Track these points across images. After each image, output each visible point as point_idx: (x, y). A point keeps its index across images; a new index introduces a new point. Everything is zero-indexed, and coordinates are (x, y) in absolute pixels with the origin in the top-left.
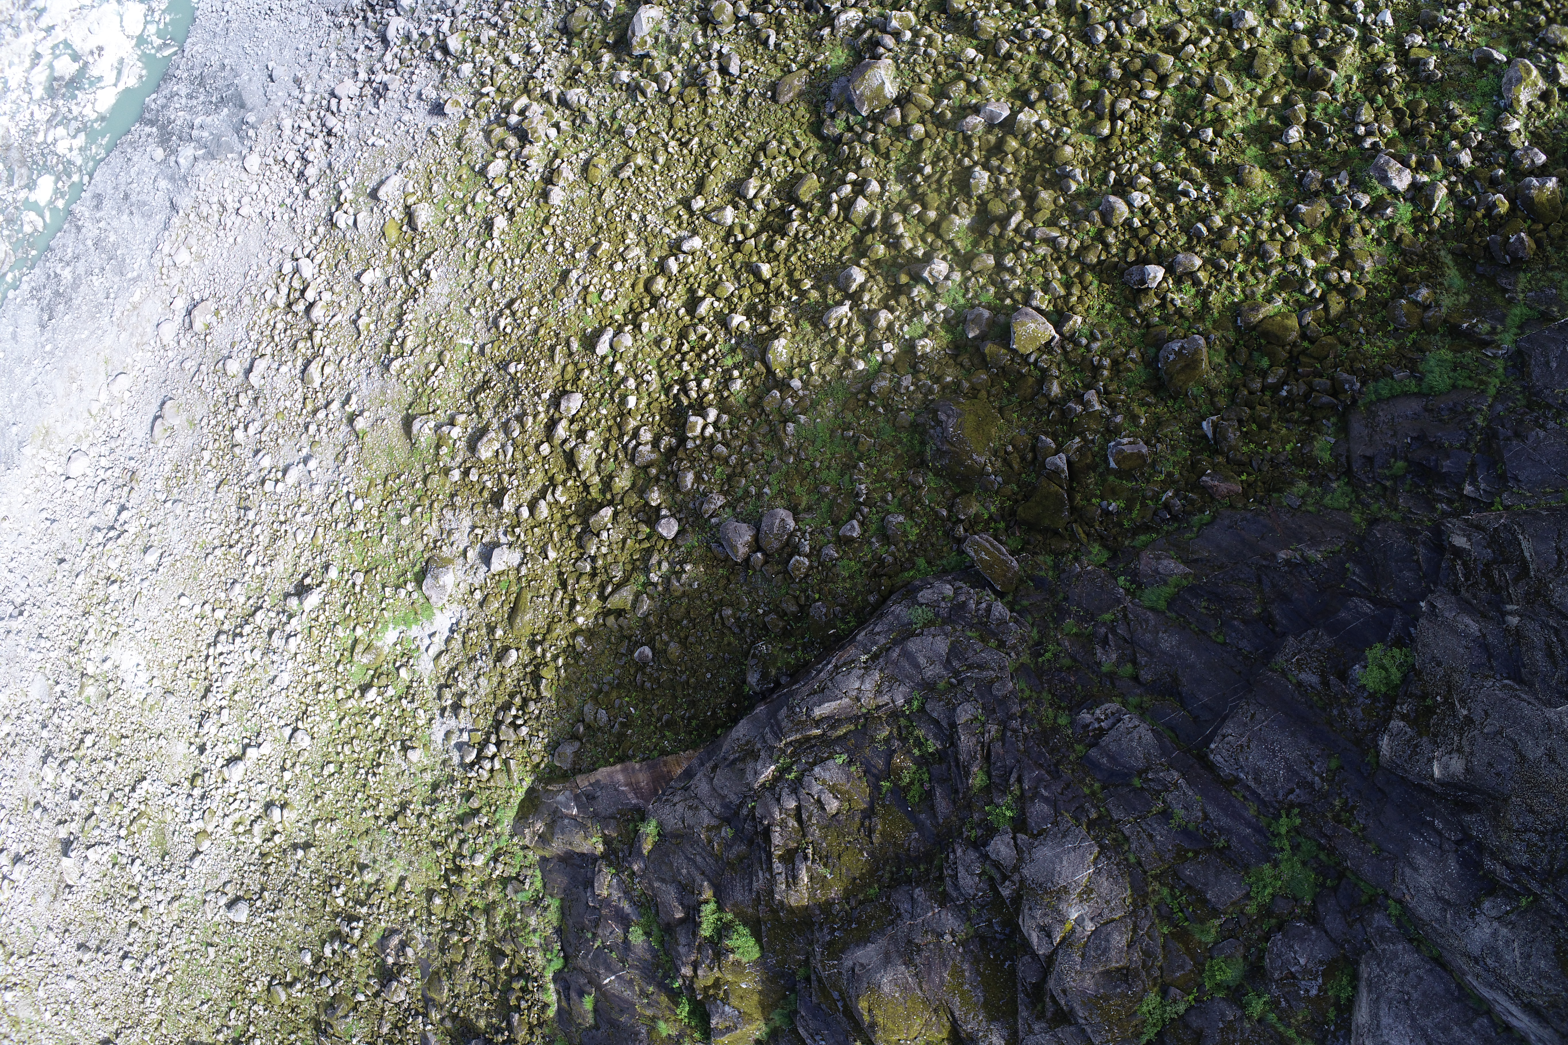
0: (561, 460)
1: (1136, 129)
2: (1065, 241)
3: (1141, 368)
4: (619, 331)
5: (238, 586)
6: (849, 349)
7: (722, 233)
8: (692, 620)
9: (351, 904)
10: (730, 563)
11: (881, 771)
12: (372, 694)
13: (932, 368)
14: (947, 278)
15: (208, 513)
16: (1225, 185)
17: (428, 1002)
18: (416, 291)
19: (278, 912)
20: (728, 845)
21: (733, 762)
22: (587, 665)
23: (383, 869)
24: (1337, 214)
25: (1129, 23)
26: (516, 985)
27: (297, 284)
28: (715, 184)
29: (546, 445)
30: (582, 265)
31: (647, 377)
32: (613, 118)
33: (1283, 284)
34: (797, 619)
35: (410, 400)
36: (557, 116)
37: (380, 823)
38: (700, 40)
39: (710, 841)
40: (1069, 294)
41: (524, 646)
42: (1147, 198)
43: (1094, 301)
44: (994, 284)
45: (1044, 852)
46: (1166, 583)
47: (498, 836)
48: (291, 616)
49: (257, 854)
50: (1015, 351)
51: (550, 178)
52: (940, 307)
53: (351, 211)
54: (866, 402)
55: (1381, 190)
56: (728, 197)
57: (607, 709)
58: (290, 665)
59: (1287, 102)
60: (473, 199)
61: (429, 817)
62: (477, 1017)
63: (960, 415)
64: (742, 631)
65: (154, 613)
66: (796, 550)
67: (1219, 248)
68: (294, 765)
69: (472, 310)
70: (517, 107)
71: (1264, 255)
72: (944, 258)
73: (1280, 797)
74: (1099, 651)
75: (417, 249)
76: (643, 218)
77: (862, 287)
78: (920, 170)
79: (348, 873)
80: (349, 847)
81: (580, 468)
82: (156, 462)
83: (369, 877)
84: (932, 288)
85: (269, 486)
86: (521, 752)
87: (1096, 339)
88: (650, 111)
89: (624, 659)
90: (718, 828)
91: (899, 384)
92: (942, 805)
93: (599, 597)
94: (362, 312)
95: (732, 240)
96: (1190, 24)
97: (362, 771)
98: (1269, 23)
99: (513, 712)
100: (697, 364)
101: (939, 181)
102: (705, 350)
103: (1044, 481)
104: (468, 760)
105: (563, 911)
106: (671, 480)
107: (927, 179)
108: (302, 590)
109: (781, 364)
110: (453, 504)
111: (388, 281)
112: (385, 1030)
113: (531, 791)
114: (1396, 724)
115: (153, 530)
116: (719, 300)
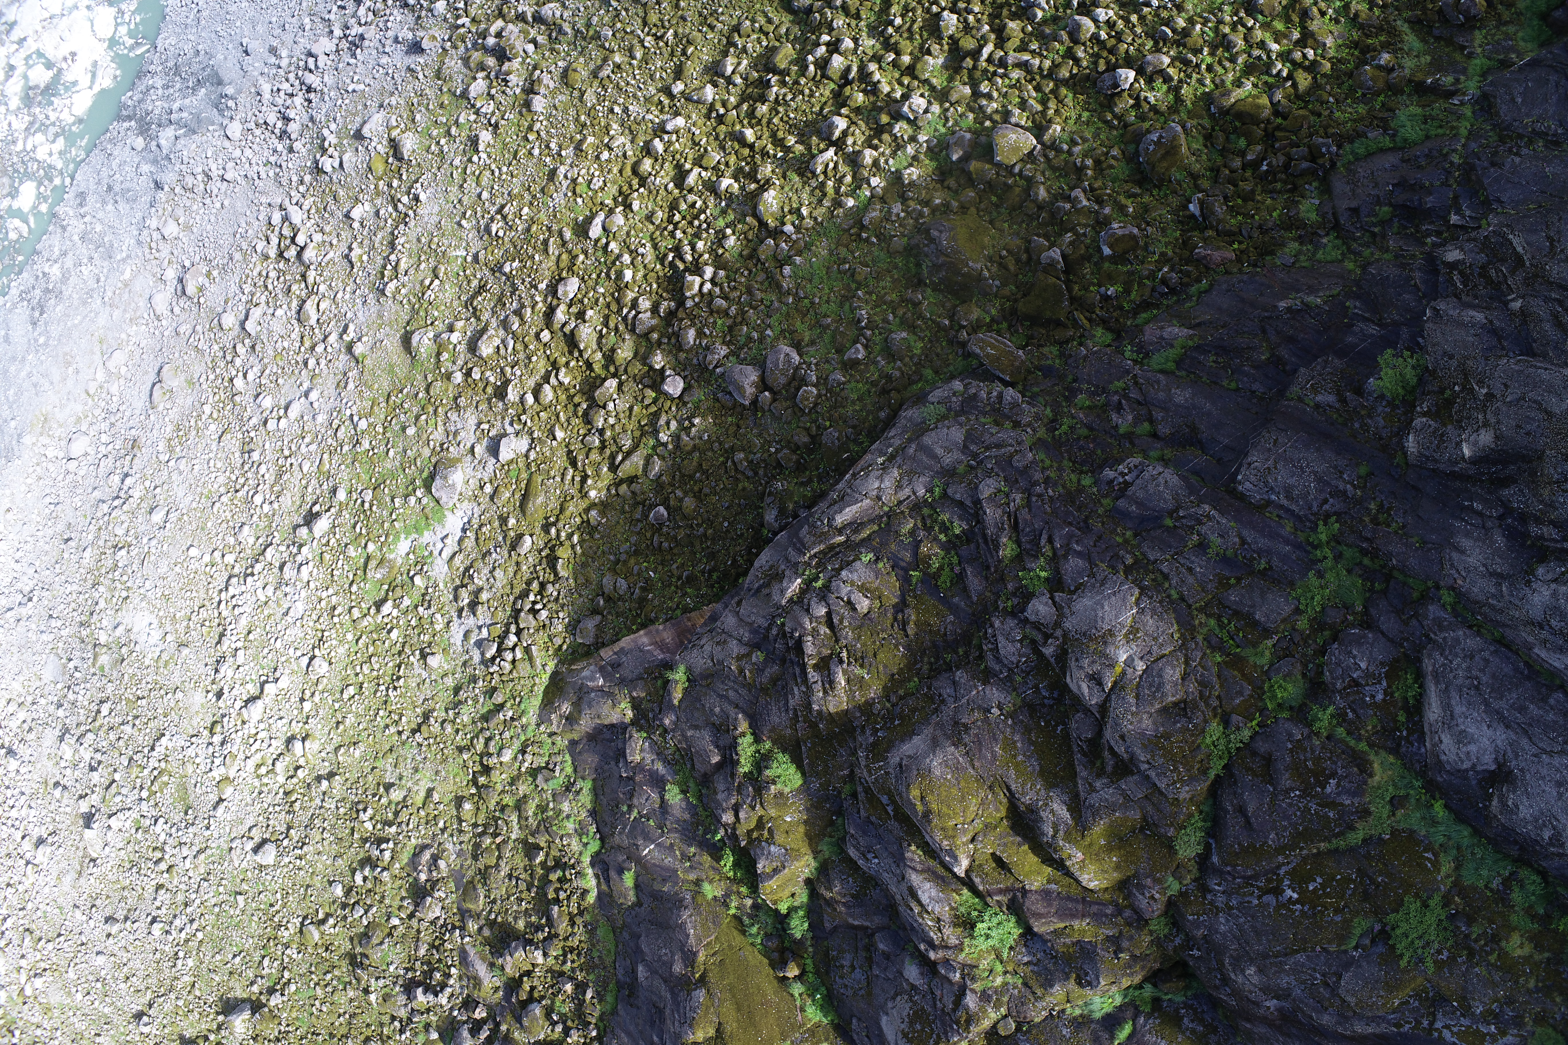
0: (563, 344)
2: (1036, 62)
3: (1123, 164)
4: (611, 212)
5: (246, 528)
6: (837, 190)
7: (704, 111)
8: (705, 472)
9: (379, 826)
10: (739, 409)
11: (909, 563)
12: (387, 608)
13: (920, 193)
14: (926, 111)
15: (212, 463)
17: (464, 914)
18: (406, 215)
19: (305, 848)
20: (759, 670)
21: (758, 590)
22: (602, 538)
23: (409, 784)
26: (553, 877)
27: (287, 232)
28: (693, 69)
29: (546, 332)
30: (569, 161)
31: (641, 250)
32: (588, 25)
33: (1249, 70)
34: (810, 451)
35: (407, 318)
36: (533, 33)
37: (404, 737)
39: (741, 671)
40: (1046, 108)
41: (538, 530)
42: (1111, 13)
43: (1071, 111)
44: (972, 110)
45: (1084, 603)
46: (1172, 346)
47: (524, 728)
48: (301, 546)
49: (281, 794)
50: (999, 165)
51: (530, 90)
52: (922, 138)
53: (336, 154)
54: (859, 235)
56: (707, 78)
57: (626, 578)
58: (303, 593)
60: (457, 121)
61: (453, 722)
62: (516, 919)
63: (951, 229)
64: (756, 474)
65: (163, 569)
66: (804, 382)
67: (1185, 46)
68: (313, 694)
69: (464, 222)
70: (493, 31)
71: (1228, 46)
72: (922, 95)
73: (1315, 509)
74: (1114, 416)
75: (404, 177)
76: (626, 110)
77: (845, 133)
78: (891, 23)
79: (374, 795)
80: (373, 769)
81: (582, 347)
82: (157, 426)
83: (396, 795)
84: (912, 123)
85: (272, 425)
86: (543, 637)
87: (1077, 144)
88: (623, 13)
89: (640, 525)
90: (748, 655)
91: (889, 212)
92: (975, 583)
93: (609, 469)
94: (354, 245)
95: (714, 115)
97: (382, 688)
99: (532, 598)
100: (689, 230)
101: (909, 30)
102: (697, 217)
103: (1041, 276)
104: (488, 655)
105: (596, 792)
106: (673, 340)
107: (898, 29)
108: (310, 518)
109: (772, 214)
110: (458, 406)
111: (377, 213)
112: (422, 952)
113: (555, 675)
114: (1419, 422)
115: (158, 490)
116: (706, 169)
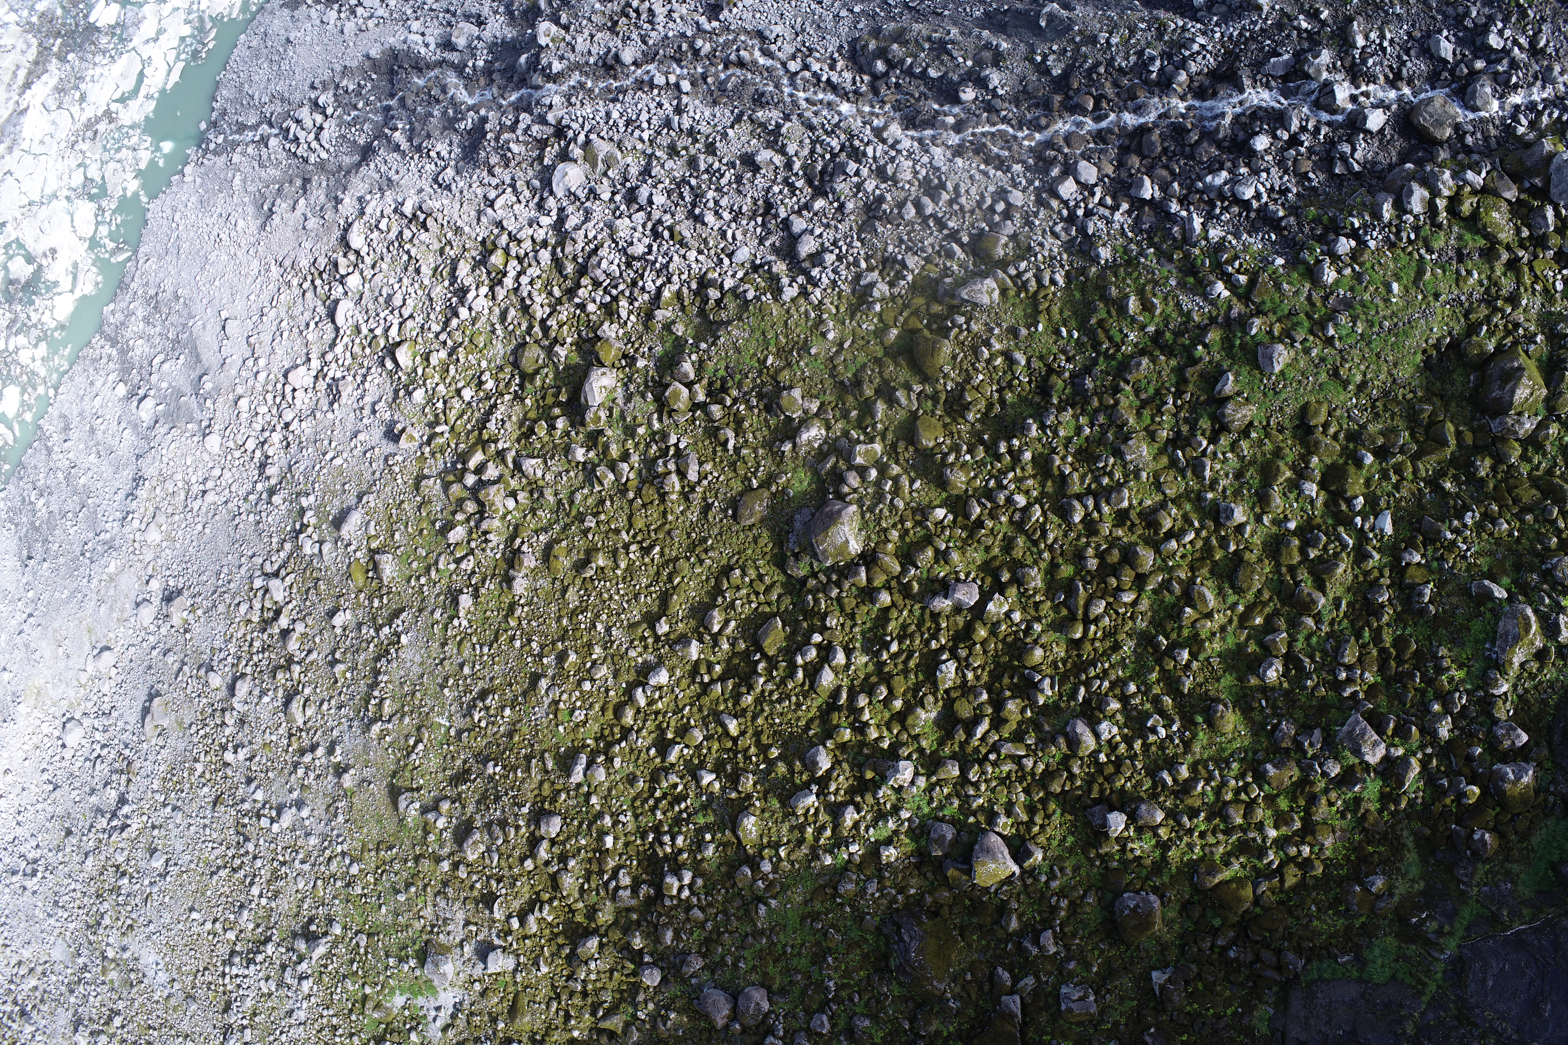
1: (1109, 634)
2: (1029, 763)
3: (1097, 914)
4: (592, 760)
5: (245, 912)
6: (817, 839)
7: (688, 667)
13: (896, 876)
14: (913, 783)
15: (208, 830)
16: (1196, 724)
18: (388, 651)
24: (1304, 782)
25: (1108, 503)
27: (269, 604)
28: (679, 605)
29: (530, 861)
30: (550, 672)
31: (622, 818)
32: (572, 502)
33: (1242, 849)
35: (393, 769)
36: (514, 483)
38: (657, 426)
40: (1031, 822)
41: (525, 1039)
42: (1115, 729)
43: (1056, 832)
44: (958, 796)
48: (300, 958)
50: (976, 881)
51: (511, 561)
52: (905, 815)
53: (315, 537)
54: (834, 898)
55: (1353, 760)
56: (693, 623)
58: (305, 1004)
59: (1269, 627)
60: (436, 563)
63: (922, 938)
65: (166, 920)
66: (771, 1031)
67: (1182, 801)
69: (446, 690)
70: (472, 464)
71: (1226, 818)
72: (909, 758)
75: (385, 601)
76: (608, 630)
77: (829, 772)
78: (887, 646)
81: (564, 892)
82: (152, 756)
84: (897, 792)
85: (264, 822)
87: (1055, 877)
88: (608, 503)
91: (865, 888)
93: (591, 1017)
94: (338, 656)
95: (698, 679)
96: (1174, 511)
98: (1259, 519)
100: (670, 815)
102: (677, 801)
103: (999, 1020)
106: (652, 931)
107: (893, 657)
108: (308, 935)
109: (751, 841)
110: (446, 893)
111: (359, 625)
115: (156, 831)
116: (687, 746)
